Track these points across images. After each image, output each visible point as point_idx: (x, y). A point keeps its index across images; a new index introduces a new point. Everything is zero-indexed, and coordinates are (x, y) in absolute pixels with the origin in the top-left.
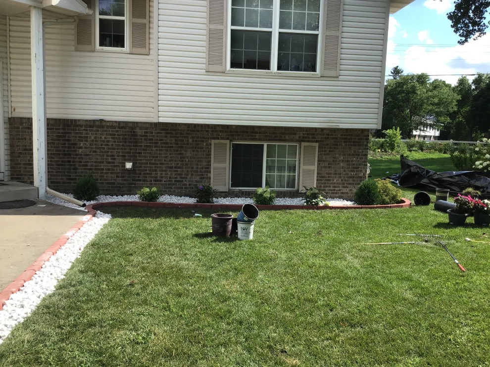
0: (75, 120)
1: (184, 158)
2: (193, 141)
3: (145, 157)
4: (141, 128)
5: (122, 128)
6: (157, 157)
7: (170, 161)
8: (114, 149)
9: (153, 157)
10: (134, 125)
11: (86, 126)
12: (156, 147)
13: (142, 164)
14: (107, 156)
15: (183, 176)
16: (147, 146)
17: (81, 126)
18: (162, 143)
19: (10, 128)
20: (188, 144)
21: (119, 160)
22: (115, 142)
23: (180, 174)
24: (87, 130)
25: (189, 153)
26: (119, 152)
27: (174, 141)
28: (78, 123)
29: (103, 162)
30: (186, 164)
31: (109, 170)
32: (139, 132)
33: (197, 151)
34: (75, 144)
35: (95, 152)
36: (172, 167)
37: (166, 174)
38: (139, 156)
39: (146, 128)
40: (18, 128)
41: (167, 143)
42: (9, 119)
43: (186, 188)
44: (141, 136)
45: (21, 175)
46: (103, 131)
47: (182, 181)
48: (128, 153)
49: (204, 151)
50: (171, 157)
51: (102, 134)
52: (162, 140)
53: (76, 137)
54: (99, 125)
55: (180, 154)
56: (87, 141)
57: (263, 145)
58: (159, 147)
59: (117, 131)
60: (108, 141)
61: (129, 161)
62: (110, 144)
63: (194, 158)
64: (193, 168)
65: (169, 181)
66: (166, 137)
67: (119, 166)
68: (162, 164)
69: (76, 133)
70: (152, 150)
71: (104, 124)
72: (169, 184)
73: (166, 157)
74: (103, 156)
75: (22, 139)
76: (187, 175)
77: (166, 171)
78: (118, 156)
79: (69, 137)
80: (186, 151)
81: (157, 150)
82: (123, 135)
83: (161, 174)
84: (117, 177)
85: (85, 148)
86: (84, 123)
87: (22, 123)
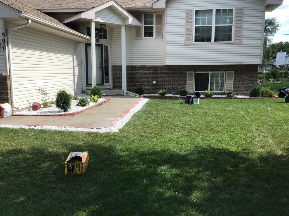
0: (135, 66)
1: (176, 79)
2: (179, 72)
3: (160, 79)
4: (159, 68)
5: (152, 68)
6: (165, 79)
7: (170, 80)
8: (149, 76)
9: (164, 79)
10: (157, 67)
11: (139, 68)
12: (164, 75)
13: (159, 82)
14: (147, 79)
15: (175, 87)
16: (161, 75)
17: (137, 68)
18: (167, 74)
20: (177, 74)
21: (151, 80)
22: (149, 73)
23: (174, 86)
24: (139, 69)
25: (178, 77)
26: (151, 78)
27: (171, 72)
28: (136, 67)
29: (145, 82)
30: (176, 82)
31: (147, 84)
32: (158, 69)
33: (181, 76)
34: (135, 75)
35: (142, 77)
36: (171, 83)
37: (169, 86)
38: (158, 79)
39: (161, 68)
41: (169, 73)
42: (113, 66)
43: (176, 91)
44: (159, 71)
46: (145, 69)
47: (175, 89)
48: (154, 78)
49: (184, 76)
50: (170, 79)
51: (144, 71)
52: (167, 72)
54: (143, 67)
55: (174, 78)
56: (139, 73)
57: (209, 73)
58: (166, 75)
59: (150, 69)
60: (147, 73)
61: (154, 81)
62: (148, 74)
63: (179, 79)
64: (179, 83)
65: (170, 88)
66: (168, 71)
67: (151, 83)
68: (167, 82)
69: (136, 71)
70: (163, 76)
71: (145, 67)
72: (170, 90)
73: (169, 79)
74: (145, 79)
76: (177, 86)
77: (168, 84)
78: (150, 79)
79: (133, 72)
80: (176, 76)
81: (165, 76)
82: (152, 71)
83: (167, 86)
84: (150, 87)
85: (139, 76)
86: (138, 67)
87: (117, 68)
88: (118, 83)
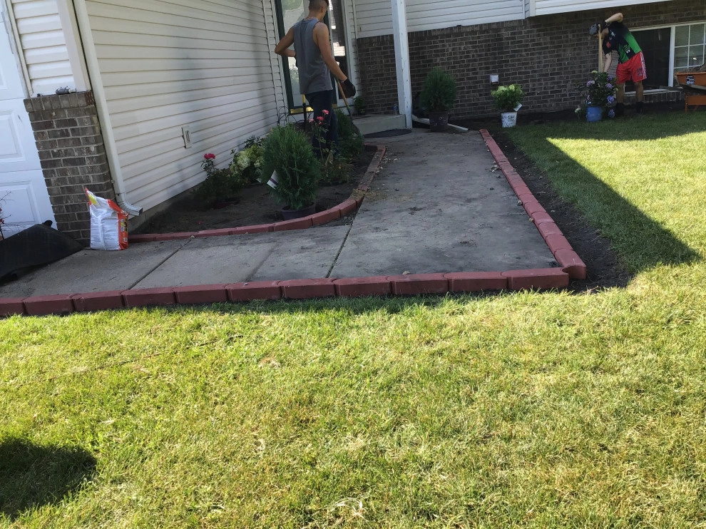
0: (430, 31)
1: (562, 60)
2: (574, 36)
3: (513, 65)
4: (507, 29)
5: (484, 32)
6: (528, 63)
7: (545, 66)
8: (475, 60)
9: (523, 64)
10: (500, 25)
11: (442, 36)
12: (526, 50)
13: (509, 75)
14: (468, 70)
15: (562, 84)
16: (515, 51)
17: (436, 37)
18: (534, 45)
19: (360, 51)
20: (567, 42)
21: (482, 73)
22: (476, 51)
23: (557, 83)
24: (443, 42)
25: (569, 54)
26: (481, 64)
27: (548, 38)
28: (434, 34)
29: (463, 79)
30: (566, 69)
31: (470, 87)
32: (505, 34)
33: (580, 49)
34: (431, 61)
35: (454, 67)
36: (547, 75)
37: (541, 84)
38: (506, 66)
39: (514, 28)
40: (368, 50)
41: (540, 44)
42: (358, 40)
43: (565, 100)
44: (507, 39)
45: (374, 106)
46: (462, 40)
47: (561, 91)
48: (492, 63)
49: (588, 48)
50: (546, 62)
51: (460, 44)
52: (533, 40)
53: (431, 52)
54: (456, 32)
55: (558, 56)
56: (444, 55)
57: (670, 28)
58: (530, 50)
59: (479, 37)
60: (468, 52)
61: (494, 72)
62: (471, 55)
63: (575, 58)
64: (574, 72)
65: (544, 93)
66: (539, 35)
67: (481, 82)
68: (535, 72)
69: (431, 47)
70: (521, 56)
71: (462, 30)
72: (544, 97)
73: (539, 62)
74: (463, 71)
75: (372, 63)
76: (567, 82)
77: (539, 80)
78: (480, 69)
79: (423, 53)
80: (564, 50)
81: (527, 54)
82: (486, 41)
83: (534, 85)
84: (481, 95)
85: (443, 64)
86: (438, 33)
87: (371, 44)
88: (379, 93)
